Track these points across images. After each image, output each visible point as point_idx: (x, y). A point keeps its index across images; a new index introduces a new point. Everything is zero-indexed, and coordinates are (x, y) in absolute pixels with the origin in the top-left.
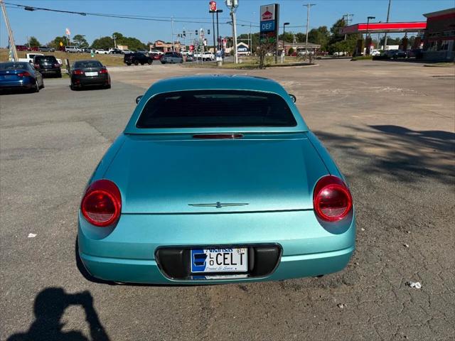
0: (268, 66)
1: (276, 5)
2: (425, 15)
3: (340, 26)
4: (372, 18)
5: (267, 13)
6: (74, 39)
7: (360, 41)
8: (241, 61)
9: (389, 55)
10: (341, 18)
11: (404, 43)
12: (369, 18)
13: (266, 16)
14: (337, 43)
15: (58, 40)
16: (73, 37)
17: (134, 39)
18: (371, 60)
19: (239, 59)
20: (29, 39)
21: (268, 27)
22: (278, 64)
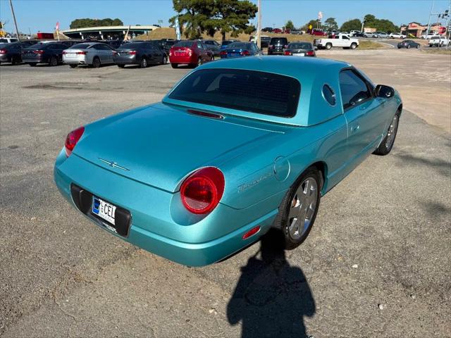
6: (326, 22)
15: (312, 23)
16: (325, 20)
17: (387, 21)
20: (287, 22)
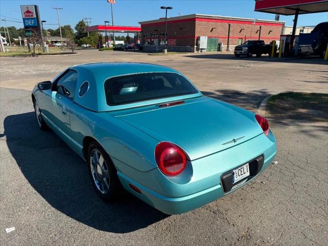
0: (40, 54)
1: (36, 7)
2: (139, 23)
3: (81, 26)
4: (107, 22)
5: (28, 12)
7: (100, 37)
8: (8, 50)
9: (122, 47)
10: (81, 20)
11: (128, 40)
12: (105, 22)
13: (27, 14)
14: (84, 38)
18: (112, 51)
19: (5, 49)
21: (31, 23)
22: (46, 53)
